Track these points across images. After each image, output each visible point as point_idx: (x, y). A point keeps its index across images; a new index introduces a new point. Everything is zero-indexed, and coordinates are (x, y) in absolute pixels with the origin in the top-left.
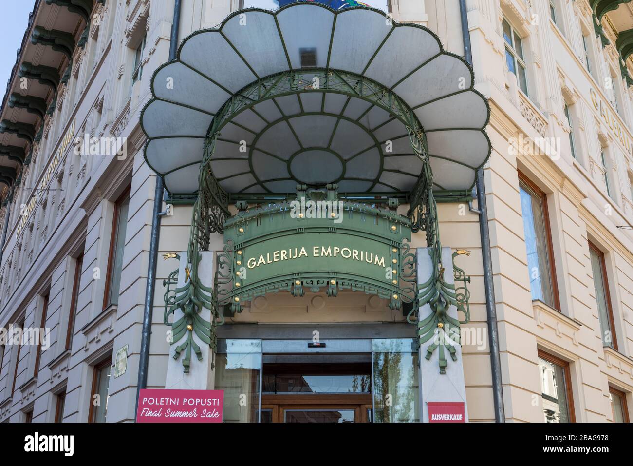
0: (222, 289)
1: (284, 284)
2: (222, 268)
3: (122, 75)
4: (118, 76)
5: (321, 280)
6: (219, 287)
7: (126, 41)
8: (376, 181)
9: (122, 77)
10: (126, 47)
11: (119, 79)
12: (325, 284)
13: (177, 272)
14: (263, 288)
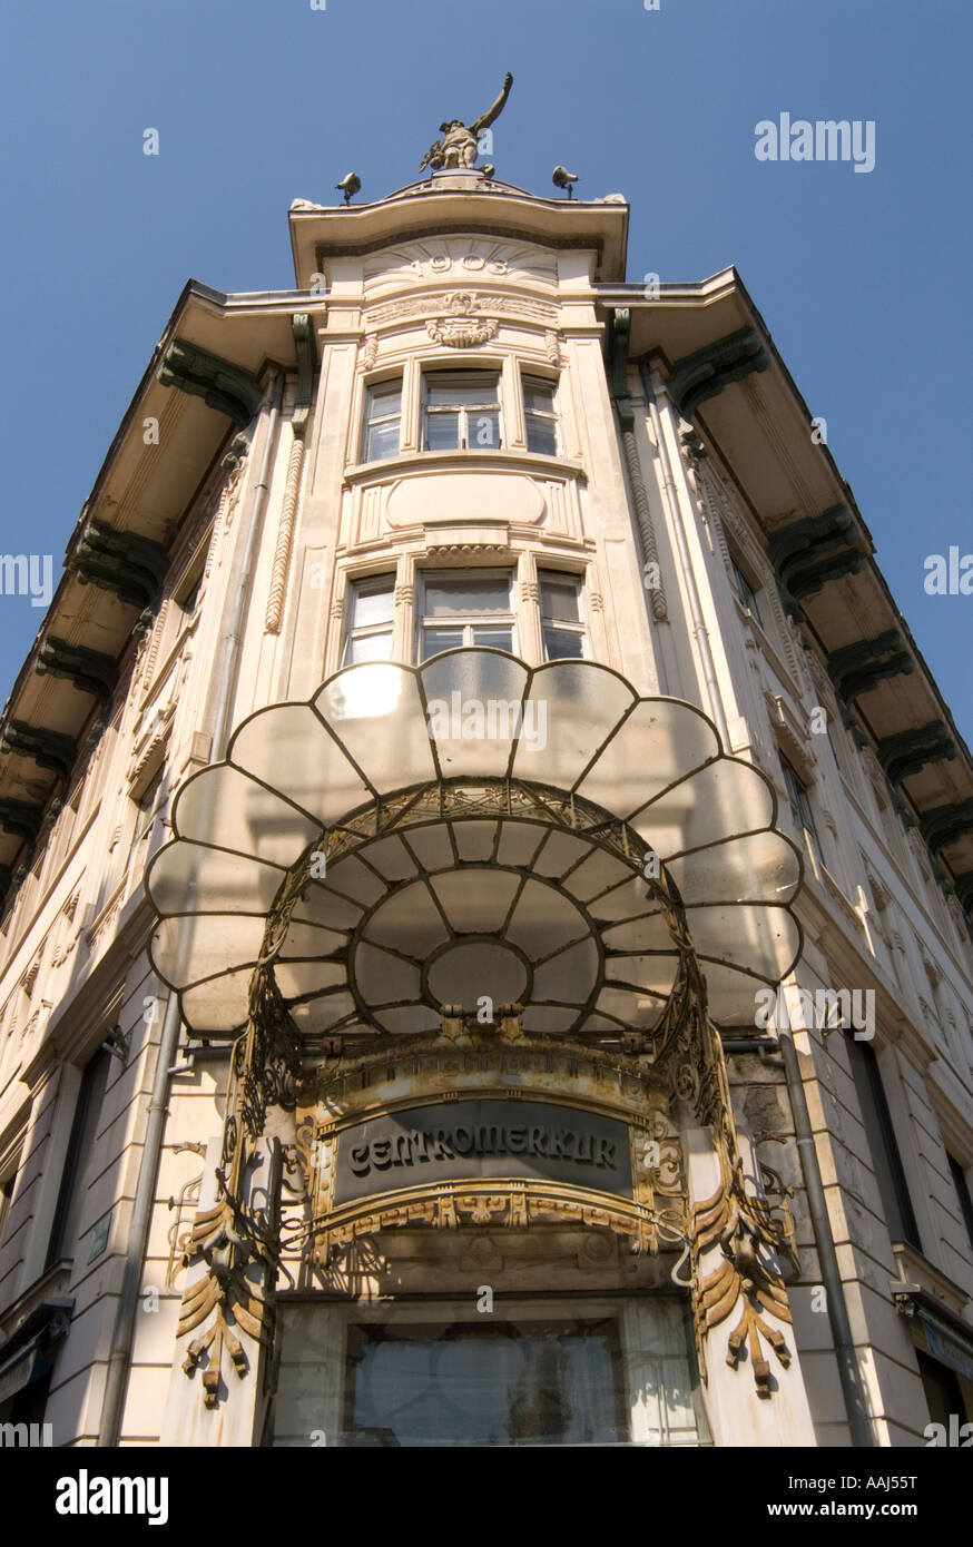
0: (291, 1217)
1: (418, 1206)
2: (290, 1172)
3: (115, 843)
4: (109, 846)
5: (495, 1198)
6: (285, 1212)
7: (127, 787)
8: (588, 1008)
9: (116, 847)
10: (128, 798)
11: (111, 851)
12: (502, 1206)
13: (197, 1182)
14: (375, 1218)
